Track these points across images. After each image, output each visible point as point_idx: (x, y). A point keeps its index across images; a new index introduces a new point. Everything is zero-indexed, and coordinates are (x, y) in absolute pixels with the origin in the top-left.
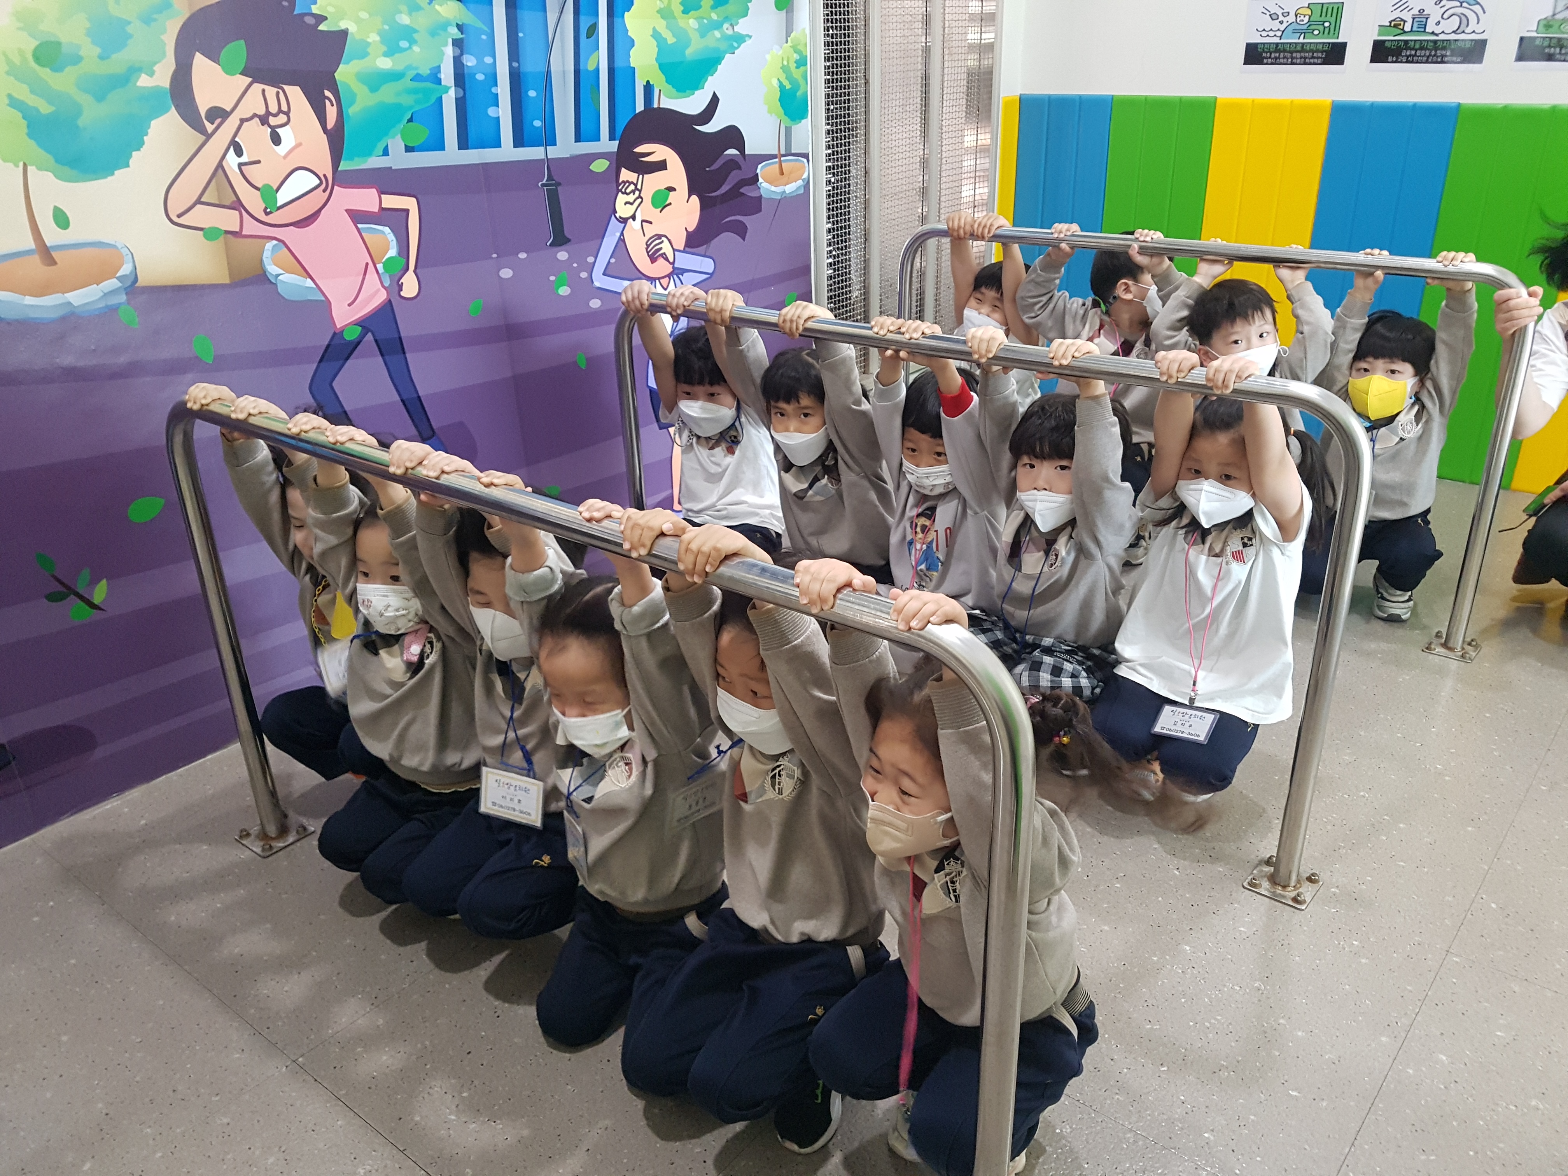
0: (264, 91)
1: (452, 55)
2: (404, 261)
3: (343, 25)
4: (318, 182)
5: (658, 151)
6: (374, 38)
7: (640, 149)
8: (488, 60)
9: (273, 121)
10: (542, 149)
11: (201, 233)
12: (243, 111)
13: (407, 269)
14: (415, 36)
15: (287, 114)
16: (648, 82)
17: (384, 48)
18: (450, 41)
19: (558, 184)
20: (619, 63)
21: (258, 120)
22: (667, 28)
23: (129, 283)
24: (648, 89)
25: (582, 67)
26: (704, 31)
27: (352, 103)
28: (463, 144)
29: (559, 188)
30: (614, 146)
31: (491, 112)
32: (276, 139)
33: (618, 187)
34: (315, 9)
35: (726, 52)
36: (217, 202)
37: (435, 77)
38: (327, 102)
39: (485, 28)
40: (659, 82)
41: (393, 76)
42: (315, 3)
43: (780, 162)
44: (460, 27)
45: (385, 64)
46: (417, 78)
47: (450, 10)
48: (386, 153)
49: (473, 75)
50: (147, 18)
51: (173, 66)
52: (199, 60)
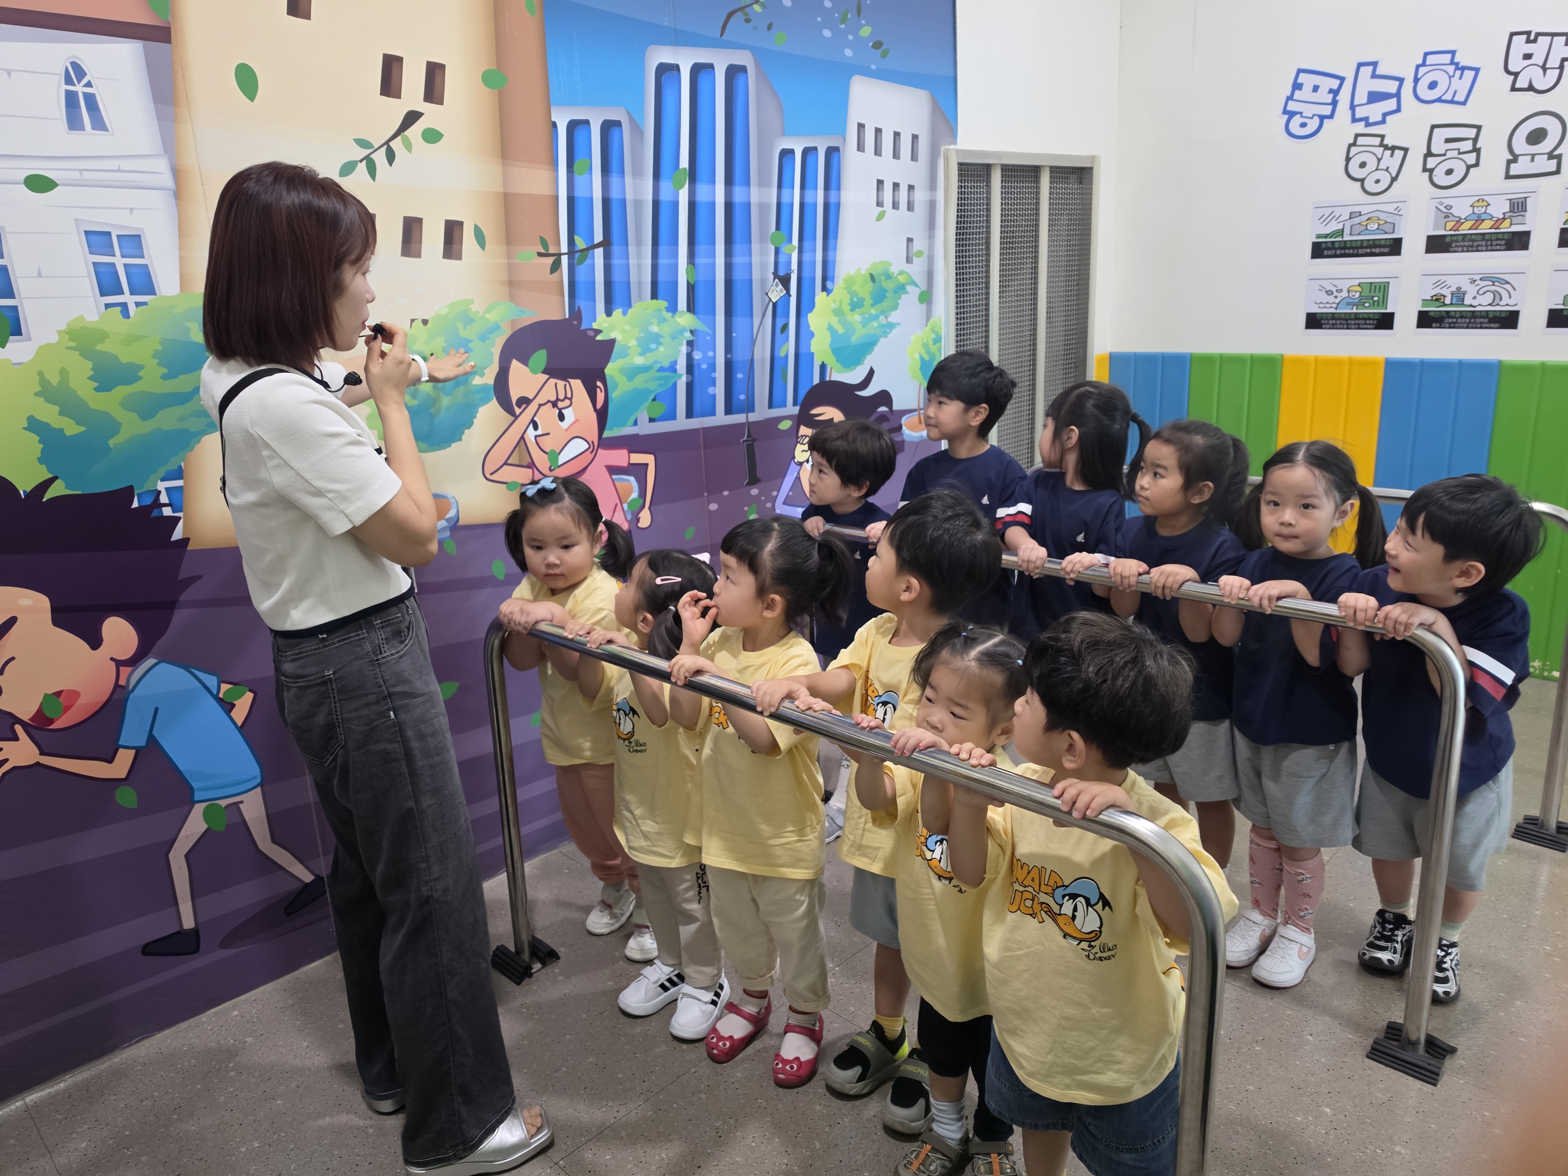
0: (556, 384)
1: (685, 352)
2: (641, 501)
3: (612, 336)
4: (587, 446)
5: (828, 412)
6: (633, 343)
7: (815, 411)
8: (711, 354)
9: (560, 405)
10: (744, 415)
11: (505, 486)
12: (541, 399)
13: (643, 507)
14: (661, 340)
15: (571, 399)
16: (823, 362)
17: (640, 350)
18: (685, 342)
19: (755, 439)
20: (803, 351)
21: (550, 404)
22: (839, 322)
23: (452, 523)
24: (823, 367)
25: (776, 355)
26: (865, 323)
27: (615, 389)
28: (689, 414)
29: (755, 443)
30: (796, 410)
31: (710, 391)
32: (561, 417)
33: (797, 440)
34: (595, 326)
35: (881, 337)
36: (518, 463)
37: (673, 368)
38: (598, 390)
40: (831, 361)
41: (645, 369)
42: (595, 321)
44: (692, 332)
45: (639, 361)
46: (661, 369)
47: (685, 320)
48: (635, 423)
49: (699, 365)
50: (483, 338)
51: (498, 369)
52: (515, 365)
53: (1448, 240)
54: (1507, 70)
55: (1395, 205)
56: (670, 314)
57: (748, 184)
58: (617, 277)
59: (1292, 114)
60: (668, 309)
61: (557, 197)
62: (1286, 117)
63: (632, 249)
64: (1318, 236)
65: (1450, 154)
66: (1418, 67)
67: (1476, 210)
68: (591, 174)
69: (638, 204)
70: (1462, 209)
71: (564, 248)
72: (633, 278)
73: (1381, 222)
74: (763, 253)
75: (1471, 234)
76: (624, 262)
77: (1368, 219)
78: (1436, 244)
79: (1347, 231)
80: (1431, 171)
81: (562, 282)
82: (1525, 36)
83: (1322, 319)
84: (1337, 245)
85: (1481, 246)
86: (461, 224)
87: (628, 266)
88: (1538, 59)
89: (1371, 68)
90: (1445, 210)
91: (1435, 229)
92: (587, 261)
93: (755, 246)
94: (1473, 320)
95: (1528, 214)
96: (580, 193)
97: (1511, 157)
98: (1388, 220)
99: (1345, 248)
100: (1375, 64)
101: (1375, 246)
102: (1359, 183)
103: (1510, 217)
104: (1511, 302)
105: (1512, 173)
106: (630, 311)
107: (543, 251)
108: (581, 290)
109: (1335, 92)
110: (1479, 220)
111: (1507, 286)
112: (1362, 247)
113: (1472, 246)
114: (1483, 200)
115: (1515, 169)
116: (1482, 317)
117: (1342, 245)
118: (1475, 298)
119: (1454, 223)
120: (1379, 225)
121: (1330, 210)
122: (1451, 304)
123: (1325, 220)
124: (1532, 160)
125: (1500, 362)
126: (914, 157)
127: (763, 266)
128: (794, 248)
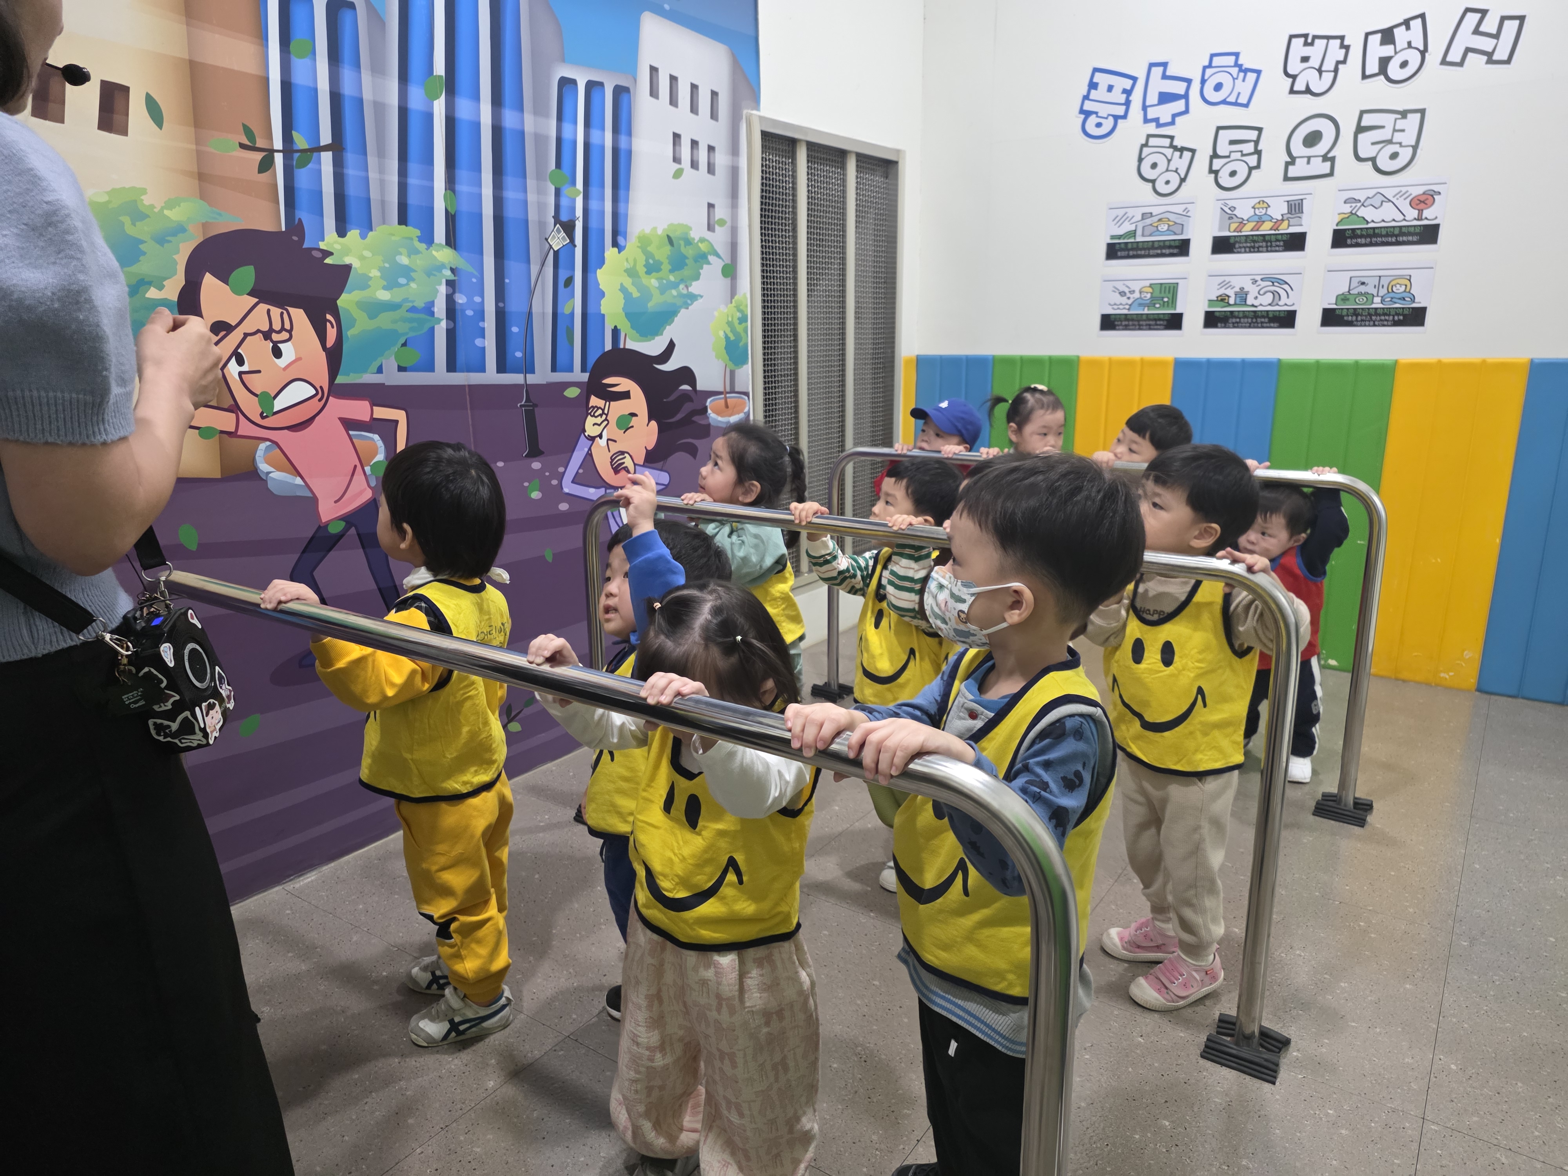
0: (269, 311)
1: (445, 293)
3: (347, 261)
4: (313, 392)
5: (623, 384)
6: (375, 273)
7: (608, 381)
8: (477, 299)
9: (275, 337)
10: (521, 376)
11: (197, 432)
12: (249, 326)
14: (412, 274)
15: (290, 332)
16: (616, 327)
17: (385, 283)
18: (444, 281)
19: (535, 405)
20: (591, 310)
21: (261, 335)
22: (633, 284)
24: (616, 332)
25: (559, 311)
26: (663, 289)
28: (451, 366)
29: (536, 409)
30: (585, 377)
31: (478, 342)
32: (277, 353)
33: (588, 411)
34: (322, 246)
35: (681, 307)
36: (215, 405)
37: (429, 309)
38: (328, 324)
39: (476, 273)
40: (625, 327)
41: (391, 307)
42: (323, 240)
43: (726, 398)
44: (452, 270)
45: (384, 296)
46: (413, 309)
47: (444, 255)
48: (380, 370)
49: (463, 311)
50: (161, 240)
51: (183, 283)
52: (209, 279)
53: (1232, 241)
54: (1287, 74)
55: (1184, 207)
56: (424, 246)
57: (520, 108)
58: (352, 190)
59: (1087, 114)
60: (421, 239)
61: (267, 80)
62: (1083, 116)
63: (372, 160)
64: (1113, 237)
65: (1234, 156)
66: (1205, 68)
67: (1257, 212)
68: (315, 60)
69: (380, 108)
70: (1244, 211)
71: (278, 144)
72: (374, 195)
73: (1171, 223)
74: (541, 191)
75: (1252, 236)
76: (362, 174)
77: (1160, 220)
78: (1222, 246)
79: (1139, 232)
80: (1216, 173)
81: (276, 186)
82: (1302, 40)
83: (1115, 320)
84: (1130, 246)
85: (1262, 247)
86: (125, 90)
87: (367, 179)
88: (1315, 62)
89: (1161, 69)
90: (1229, 212)
91: (1220, 230)
92: (310, 166)
93: (531, 183)
94: (1254, 320)
95: (1304, 216)
96: (299, 78)
97: (1289, 160)
98: (1178, 221)
99: (1137, 249)
100: (1165, 65)
101: (1164, 247)
102: (1150, 184)
103: (1288, 219)
104: (1289, 302)
105: (1290, 175)
106: (371, 234)
107: (246, 142)
108: (303, 199)
109: (1128, 92)
110: (1260, 221)
111: (1286, 287)
112: (1153, 248)
113: (1254, 247)
114: (1263, 201)
115: (1293, 172)
116: (1263, 317)
117: (1135, 246)
118: (1256, 298)
119: (1237, 225)
120: (1169, 226)
121: (1124, 211)
122: (1235, 304)
123: (1119, 221)
124: (1308, 162)
125: (1279, 360)
126: (714, 116)
127: (541, 207)
128: (578, 192)
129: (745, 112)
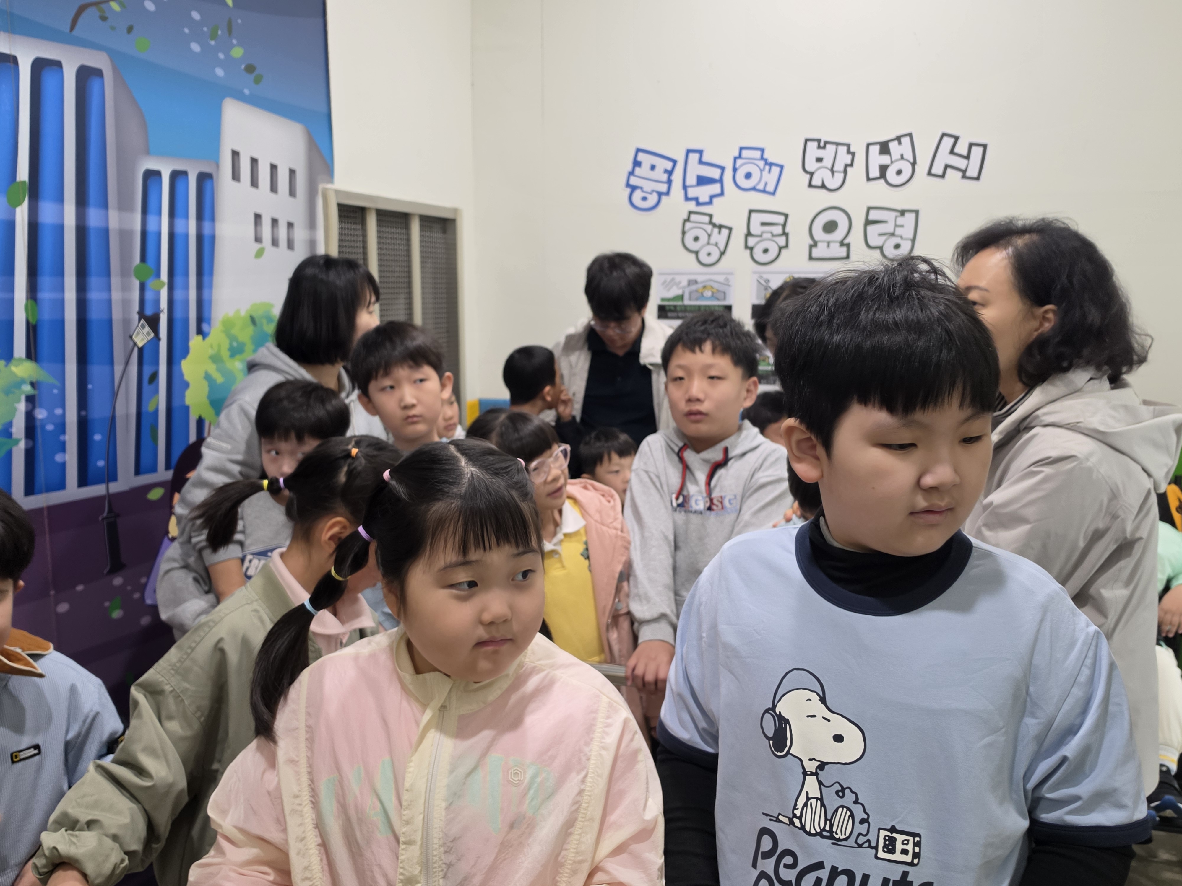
1: (24, 410)
8: (58, 411)
10: (103, 486)
16: (200, 417)
18: (23, 398)
19: (118, 516)
20: (176, 403)
22: (217, 369)
24: (200, 422)
25: (144, 409)
28: (30, 489)
29: (118, 519)
30: (169, 475)
31: (58, 458)
33: (171, 510)
37: (6, 430)
39: (57, 383)
40: (209, 416)
44: (33, 384)
47: (23, 369)
49: (43, 427)
54: (805, 171)
55: (725, 277)
56: (3, 363)
59: (633, 188)
62: (629, 190)
64: (663, 300)
65: (765, 236)
66: (735, 159)
77: (704, 287)
79: (686, 296)
80: (751, 249)
82: (816, 143)
84: (677, 308)
88: (827, 163)
89: (697, 156)
90: (764, 283)
93: (115, 280)
97: (811, 242)
98: (720, 289)
99: (685, 311)
100: (701, 152)
102: (694, 255)
105: (813, 256)
109: (670, 173)
115: (816, 253)
117: (683, 308)
120: (713, 293)
121: (671, 277)
123: (669, 285)
124: (828, 246)
126: (292, 193)
127: (126, 303)
128: (163, 284)
129: (321, 186)
